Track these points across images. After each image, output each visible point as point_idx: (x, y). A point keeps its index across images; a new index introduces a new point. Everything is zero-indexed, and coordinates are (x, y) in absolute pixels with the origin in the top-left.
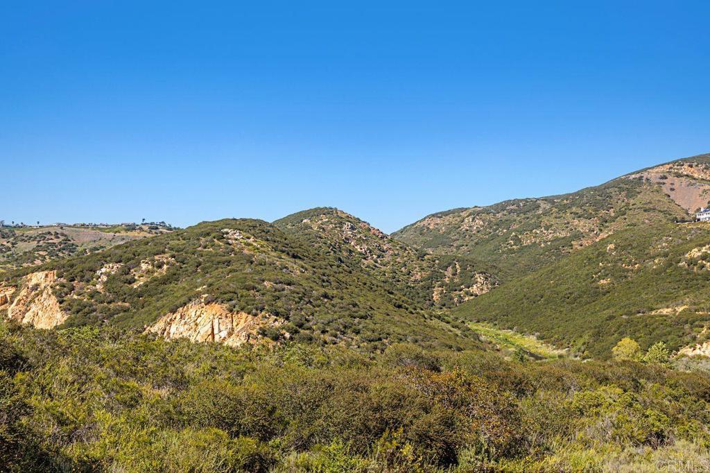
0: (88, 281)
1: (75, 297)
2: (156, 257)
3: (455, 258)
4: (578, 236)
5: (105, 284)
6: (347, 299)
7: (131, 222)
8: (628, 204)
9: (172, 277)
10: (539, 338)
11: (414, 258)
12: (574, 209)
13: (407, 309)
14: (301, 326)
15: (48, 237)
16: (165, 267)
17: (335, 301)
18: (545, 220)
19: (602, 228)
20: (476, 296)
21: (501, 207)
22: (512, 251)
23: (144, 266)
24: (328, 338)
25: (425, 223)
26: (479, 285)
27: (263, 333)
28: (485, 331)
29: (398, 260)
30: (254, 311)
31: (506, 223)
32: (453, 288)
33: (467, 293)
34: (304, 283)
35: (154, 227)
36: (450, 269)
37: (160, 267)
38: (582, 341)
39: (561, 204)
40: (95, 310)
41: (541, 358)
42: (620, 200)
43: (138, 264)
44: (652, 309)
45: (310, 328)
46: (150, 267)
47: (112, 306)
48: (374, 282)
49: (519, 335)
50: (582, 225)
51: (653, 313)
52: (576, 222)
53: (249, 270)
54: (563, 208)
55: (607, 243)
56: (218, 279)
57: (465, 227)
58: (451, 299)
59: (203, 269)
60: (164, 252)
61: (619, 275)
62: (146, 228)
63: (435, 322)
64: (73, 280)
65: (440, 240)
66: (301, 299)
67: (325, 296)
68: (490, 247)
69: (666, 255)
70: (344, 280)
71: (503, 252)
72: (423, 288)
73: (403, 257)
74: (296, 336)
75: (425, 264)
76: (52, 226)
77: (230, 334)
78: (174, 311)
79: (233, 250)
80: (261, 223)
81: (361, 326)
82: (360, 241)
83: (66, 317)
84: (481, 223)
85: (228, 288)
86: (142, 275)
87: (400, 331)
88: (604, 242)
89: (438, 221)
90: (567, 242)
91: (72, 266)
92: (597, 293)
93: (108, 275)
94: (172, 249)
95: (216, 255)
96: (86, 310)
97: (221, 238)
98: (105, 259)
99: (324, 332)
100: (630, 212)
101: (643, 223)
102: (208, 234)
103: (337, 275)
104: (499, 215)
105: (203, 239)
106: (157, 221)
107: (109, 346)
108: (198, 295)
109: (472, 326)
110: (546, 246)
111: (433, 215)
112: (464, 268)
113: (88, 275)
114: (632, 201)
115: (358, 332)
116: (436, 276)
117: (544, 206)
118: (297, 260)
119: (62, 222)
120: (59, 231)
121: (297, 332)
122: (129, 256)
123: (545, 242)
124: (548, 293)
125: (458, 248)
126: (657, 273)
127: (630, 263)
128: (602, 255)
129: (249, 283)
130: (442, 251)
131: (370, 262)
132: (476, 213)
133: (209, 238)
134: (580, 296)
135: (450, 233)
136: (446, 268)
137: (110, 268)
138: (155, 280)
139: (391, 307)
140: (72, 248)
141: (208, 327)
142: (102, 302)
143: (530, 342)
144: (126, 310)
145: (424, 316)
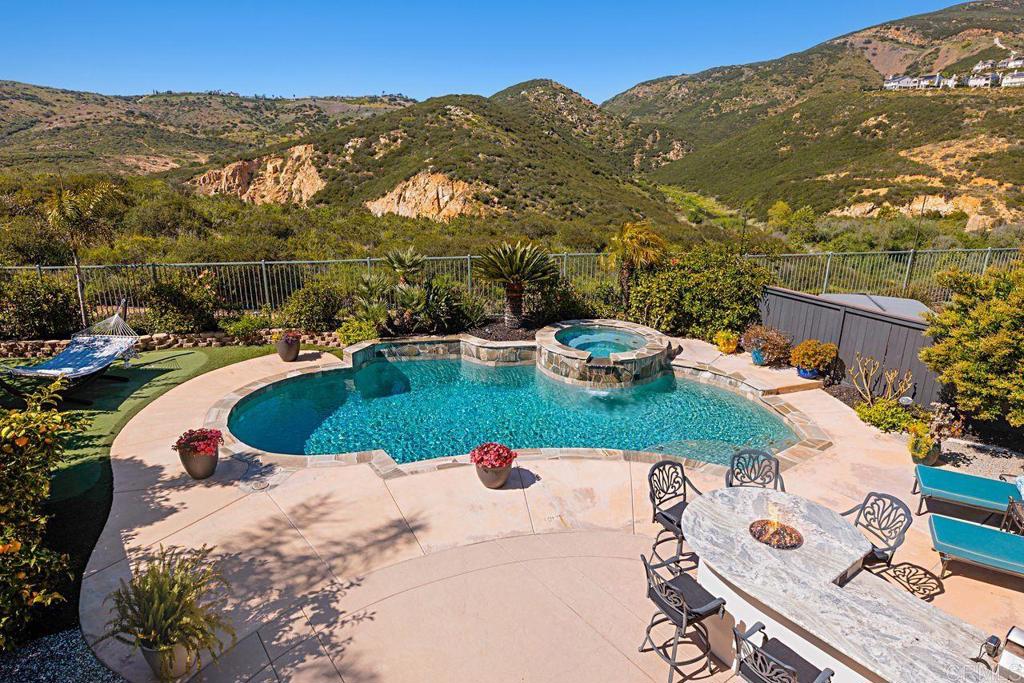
0: (339, 154)
1: (330, 167)
2: (392, 133)
3: (657, 126)
4: (774, 103)
5: (353, 156)
6: (549, 168)
7: (372, 94)
8: (827, 71)
9: (405, 150)
10: (718, 200)
11: (619, 126)
12: (775, 76)
13: (604, 175)
14: (507, 192)
15: (304, 109)
16: (399, 141)
17: (539, 170)
18: (746, 88)
19: (799, 95)
20: (672, 161)
21: (706, 75)
22: (711, 119)
23: (382, 140)
24: (528, 202)
25: (635, 91)
26: (675, 151)
27: (477, 197)
28: (673, 194)
29: (605, 128)
30: (470, 180)
31: (709, 91)
32: (653, 154)
33: (664, 159)
34: (513, 155)
35: (392, 99)
36: (651, 136)
37: (395, 140)
38: (751, 203)
39: (763, 72)
40: (346, 178)
41: (715, 217)
42: (820, 66)
43: (378, 139)
44: (818, 175)
45: (514, 194)
46: (387, 141)
47: (359, 174)
48: (577, 151)
49: (702, 197)
50: (779, 92)
51: (819, 179)
52: (775, 89)
53: (467, 144)
54: (764, 76)
55: (793, 113)
56: (442, 151)
57: (671, 95)
58: (650, 164)
59: (430, 143)
60: (398, 128)
61: (798, 142)
62: (386, 100)
63: (628, 186)
64: (326, 153)
65: (646, 108)
66: (508, 169)
67: (529, 166)
68: (692, 115)
69: (844, 124)
70: (549, 150)
71: (704, 120)
72: (625, 154)
73: (609, 126)
74: (503, 200)
75: (629, 132)
76: (305, 99)
77: (451, 199)
78: (407, 180)
79: (454, 126)
80: (480, 98)
81: (556, 192)
82: (571, 112)
83: (325, 184)
84: (687, 90)
85: (449, 161)
86: (381, 147)
87: (589, 195)
88: (792, 111)
89: (647, 89)
90: (763, 109)
91: (325, 140)
92: (777, 159)
93: (354, 147)
94: (404, 125)
95: (441, 130)
96: (339, 178)
97: (444, 115)
98: (351, 134)
99: (525, 197)
100: (828, 79)
101: (839, 90)
102: (434, 111)
103: (543, 146)
104: (704, 83)
105: (430, 116)
106: (395, 93)
107: (341, 221)
108: (426, 166)
109: (663, 189)
110: (744, 113)
111: (643, 84)
112: (663, 136)
113: (338, 148)
114: (832, 67)
115: (553, 197)
116: (638, 144)
117: (748, 73)
118: (510, 133)
119: (315, 95)
120: (313, 103)
121: (503, 197)
122: (370, 130)
123: (743, 109)
124: (733, 159)
125: (663, 115)
126: (833, 141)
127: (812, 131)
128: (787, 123)
129: (466, 155)
130: (648, 119)
131: (579, 130)
132: (683, 81)
133: (435, 115)
134: (761, 162)
135: (656, 101)
136: (647, 136)
137: (355, 143)
138: (392, 152)
139: (589, 173)
140: (325, 119)
141: (434, 193)
142: (351, 172)
143: (710, 203)
144: (371, 178)
145: (618, 181)
